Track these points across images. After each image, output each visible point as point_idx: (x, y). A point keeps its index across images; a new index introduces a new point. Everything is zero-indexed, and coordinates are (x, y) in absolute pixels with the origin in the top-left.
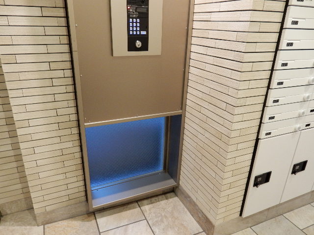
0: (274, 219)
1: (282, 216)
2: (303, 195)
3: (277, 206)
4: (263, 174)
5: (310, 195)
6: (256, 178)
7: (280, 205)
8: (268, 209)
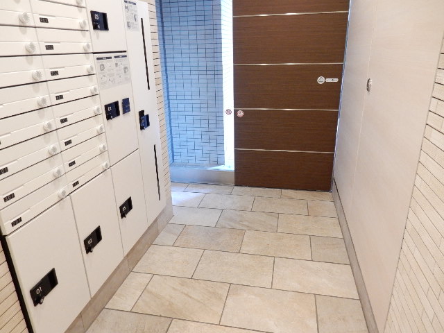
0: (96, 321)
1: (104, 310)
2: (118, 267)
3: (90, 304)
4: (42, 280)
5: (126, 261)
6: (33, 292)
7: (93, 299)
8: (80, 316)
